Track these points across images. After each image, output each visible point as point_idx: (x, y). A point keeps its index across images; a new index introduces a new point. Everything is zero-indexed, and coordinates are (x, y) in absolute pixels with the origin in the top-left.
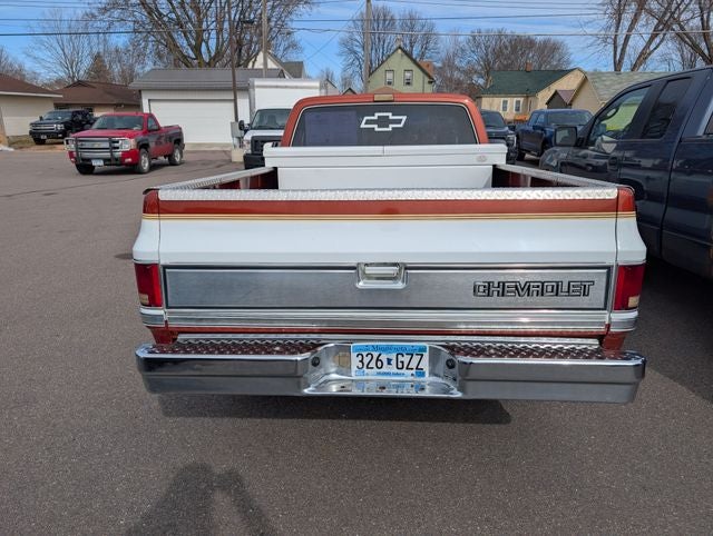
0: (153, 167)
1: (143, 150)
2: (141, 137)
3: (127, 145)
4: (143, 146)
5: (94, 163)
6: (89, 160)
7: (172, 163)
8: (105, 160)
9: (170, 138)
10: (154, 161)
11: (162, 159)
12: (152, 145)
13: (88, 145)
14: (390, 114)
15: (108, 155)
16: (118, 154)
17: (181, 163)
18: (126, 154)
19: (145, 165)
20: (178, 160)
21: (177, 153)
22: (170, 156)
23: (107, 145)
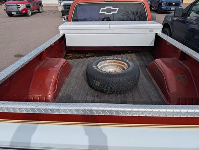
0: (33, 14)
1: (29, 8)
2: (27, 4)
3: (23, 7)
4: (29, 7)
5: (13, 13)
6: (11, 12)
7: (39, 12)
8: (16, 12)
9: (38, 3)
10: (33, 12)
11: (36, 11)
12: (31, 6)
13: (10, 7)
14: (112, 7)
15: (17, 10)
16: (20, 10)
17: (42, 12)
18: (23, 10)
19: (30, 14)
20: (41, 11)
21: (41, 9)
22: (38, 10)
23: (16, 7)
